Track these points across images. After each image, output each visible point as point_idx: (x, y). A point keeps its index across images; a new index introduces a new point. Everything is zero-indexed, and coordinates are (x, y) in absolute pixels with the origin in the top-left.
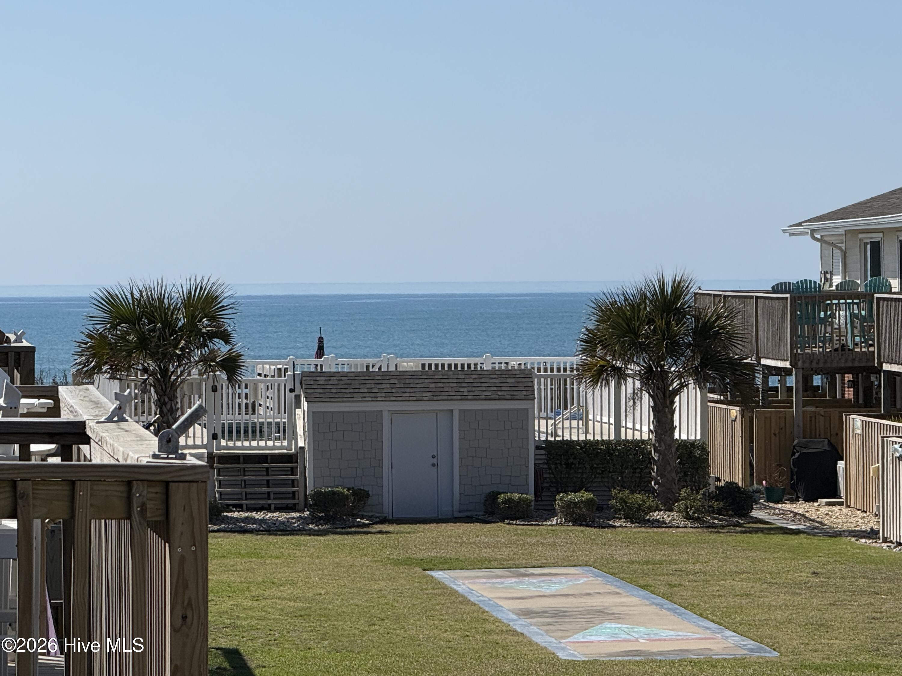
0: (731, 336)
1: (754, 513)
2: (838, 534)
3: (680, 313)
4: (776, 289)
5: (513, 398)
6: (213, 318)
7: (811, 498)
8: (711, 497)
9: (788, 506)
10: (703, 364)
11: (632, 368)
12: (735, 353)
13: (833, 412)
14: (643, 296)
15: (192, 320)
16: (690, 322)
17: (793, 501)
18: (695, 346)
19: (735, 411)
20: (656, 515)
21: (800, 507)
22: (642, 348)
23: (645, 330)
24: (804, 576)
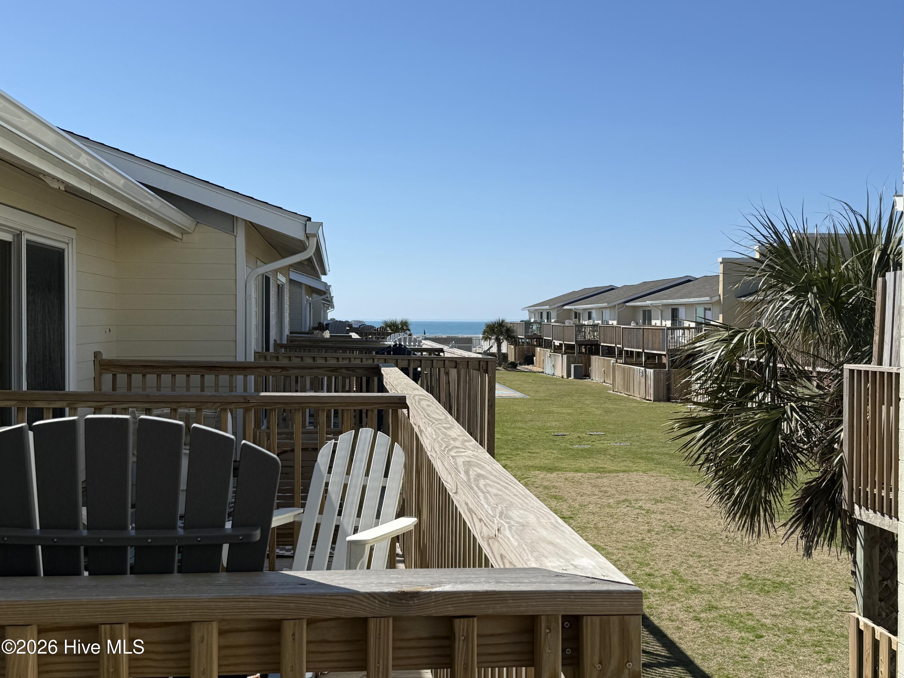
0: (513, 331)
1: (518, 368)
2: (535, 372)
3: (503, 326)
4: (521, 321)
5: (468, 343)
6: (407, 326)
7: (528, 365)
8: (509, 364)
9: (524, 366)
10: (508, 337)
11: (493, 337)
12: (514, 334)
13: (533, 347)
14: (495, 323)
15: (402, 326)
16: (505, 328)
17: (525, 365)
18: (506, 333)
19: (512, 347)
20: (498, 368)
21: (526, 367)
22: (495, 333)
23: (496, 329)
24: (531, 381)
